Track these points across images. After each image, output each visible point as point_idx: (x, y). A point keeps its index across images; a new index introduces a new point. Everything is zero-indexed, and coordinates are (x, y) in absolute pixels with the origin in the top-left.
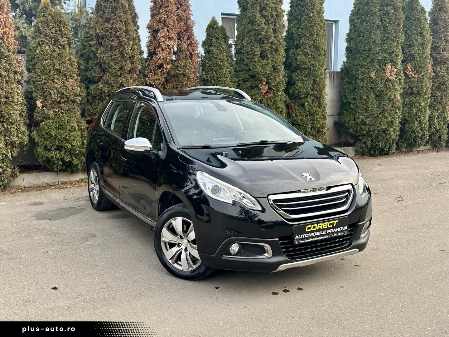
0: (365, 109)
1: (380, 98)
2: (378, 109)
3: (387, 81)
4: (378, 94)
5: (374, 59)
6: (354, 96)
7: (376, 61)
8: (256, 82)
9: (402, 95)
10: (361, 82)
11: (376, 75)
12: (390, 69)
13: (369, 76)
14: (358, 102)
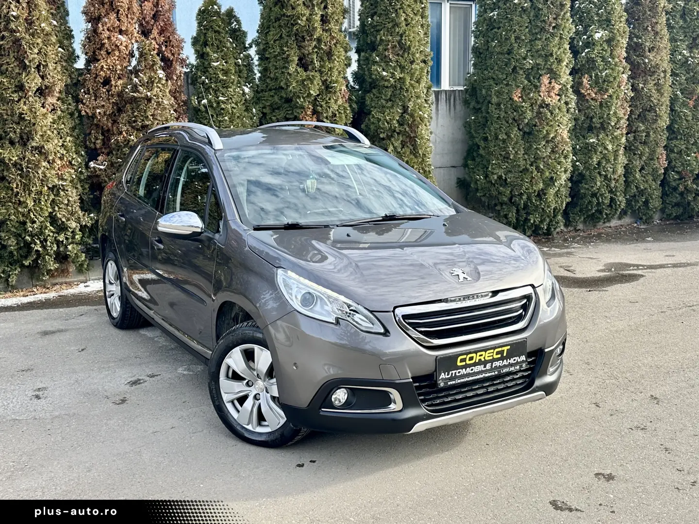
0: (504, 158)
1: (531, 137)
2: (526, 156)
3: (541, 106)
4: (526, 130)
5: (518, 68)
6: (485, 133)
7: (521, 72)
8: (294, 111)
9: (573, 132)
10: (496, 109)
11: (521, 97)
12: (548, 86)
13: (510, 99)
14: (492, 144)
